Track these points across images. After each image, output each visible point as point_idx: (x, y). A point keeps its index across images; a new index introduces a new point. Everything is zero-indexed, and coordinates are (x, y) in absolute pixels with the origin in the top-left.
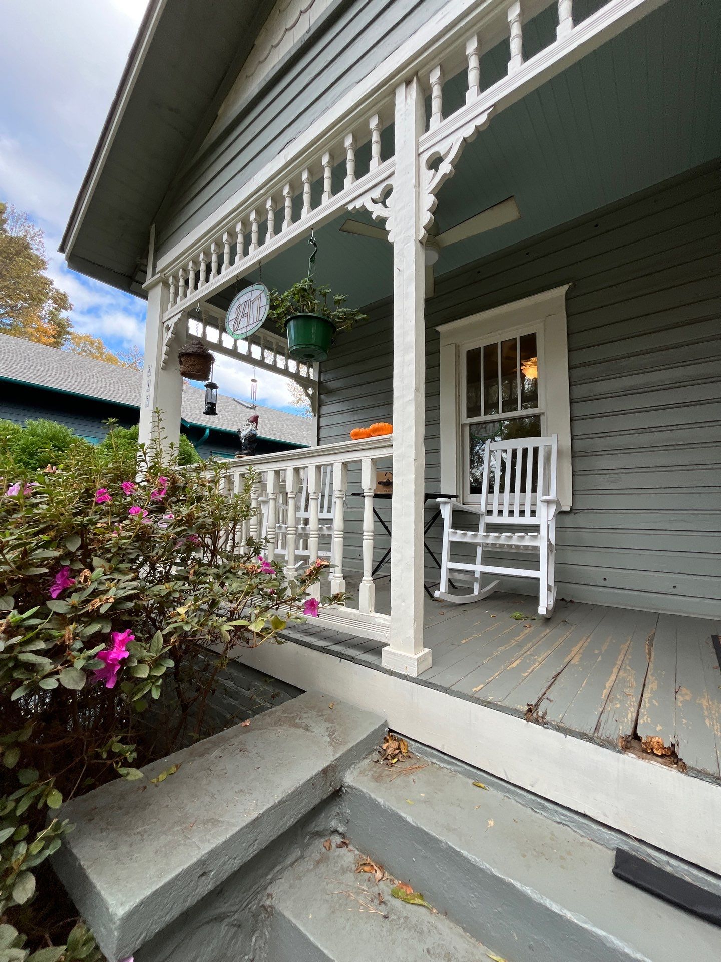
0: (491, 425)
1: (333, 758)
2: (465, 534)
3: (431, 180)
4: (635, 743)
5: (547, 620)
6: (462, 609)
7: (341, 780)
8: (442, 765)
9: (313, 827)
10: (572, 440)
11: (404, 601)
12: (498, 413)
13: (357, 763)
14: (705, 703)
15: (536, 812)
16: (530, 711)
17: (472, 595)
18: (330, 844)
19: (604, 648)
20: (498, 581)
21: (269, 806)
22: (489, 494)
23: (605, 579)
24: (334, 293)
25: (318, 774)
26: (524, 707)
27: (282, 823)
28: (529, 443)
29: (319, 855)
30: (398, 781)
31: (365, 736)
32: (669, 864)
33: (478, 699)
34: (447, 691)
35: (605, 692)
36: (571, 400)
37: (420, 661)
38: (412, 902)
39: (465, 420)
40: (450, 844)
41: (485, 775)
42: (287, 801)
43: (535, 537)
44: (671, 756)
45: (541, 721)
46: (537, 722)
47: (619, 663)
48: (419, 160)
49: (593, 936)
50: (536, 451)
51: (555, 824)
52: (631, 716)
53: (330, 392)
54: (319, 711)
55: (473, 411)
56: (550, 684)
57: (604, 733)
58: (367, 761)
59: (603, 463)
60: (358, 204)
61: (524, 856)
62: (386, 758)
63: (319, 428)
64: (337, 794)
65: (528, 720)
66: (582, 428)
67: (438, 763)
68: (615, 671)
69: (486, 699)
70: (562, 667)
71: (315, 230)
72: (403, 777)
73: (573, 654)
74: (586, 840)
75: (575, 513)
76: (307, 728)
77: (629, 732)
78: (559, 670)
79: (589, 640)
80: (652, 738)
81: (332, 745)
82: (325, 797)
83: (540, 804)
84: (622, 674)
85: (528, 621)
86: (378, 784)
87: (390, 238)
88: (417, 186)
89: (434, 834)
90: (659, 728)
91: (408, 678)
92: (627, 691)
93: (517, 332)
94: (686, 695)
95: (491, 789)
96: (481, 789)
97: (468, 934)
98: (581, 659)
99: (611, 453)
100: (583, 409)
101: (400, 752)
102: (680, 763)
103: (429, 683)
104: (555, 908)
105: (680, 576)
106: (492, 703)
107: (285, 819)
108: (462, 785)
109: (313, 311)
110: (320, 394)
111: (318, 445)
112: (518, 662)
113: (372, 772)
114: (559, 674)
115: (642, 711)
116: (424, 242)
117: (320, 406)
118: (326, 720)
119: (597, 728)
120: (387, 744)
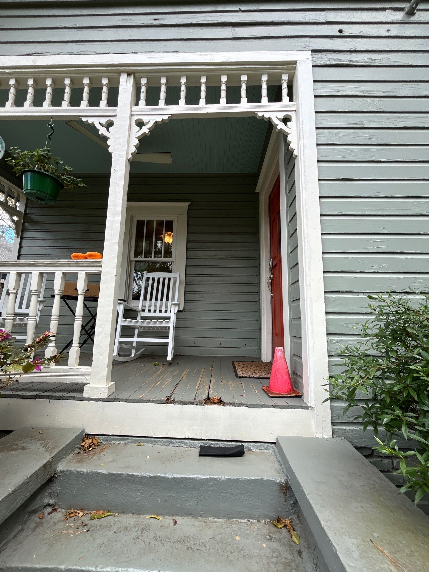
0: (143, 263)
1: (50, 457)
2: (131, 322)
3: (137, 132)
4: (208, 401)
5: (170, 363)
6: (125, 364)
7: (55, 470)
8: (119, 442)
9: (30, 508)
10: (186, 276)
11: (101, 355)
12: (151, 257)
13: (65, 457)
14: (230, 383)
15: (168, 446)
16: (168, 399)
17: (131, 357)
18: (43, 514)
19: (195, 371)
20: (145, 348)
21: (4, 496)
22: (144, 301)
23: (195, 343)
24: (64, 164)
25: (41, 468)
26: (165, 398)
27: (13, 505)
28: (166, 275)
29: (35, 524)
30: (94, 458)
31: (71, 440)
32: (217, 444)
33: (143, 400)
34: (126, 401)
35: (197, 386)
36: (186, 257)
37: (109, 389)
38: (103, 516)
39: (133, 258)
40: (128, 473)
41: (144, 439)
42: (18, 490)
43: (168, 322)
44: (220, 402)
45: (173, 402)
46: (171, 403)
47: (201, 376)
48: (131, 118)
49: (192, 479)
50: (169, 279)
51: (176, 447)
52: (207, 392)
53: (34, 223)
54: (31, 437)
55: (137, 253)
56: (174, 388)
57: (197, 400)
58: (72, 455)
59: (198, 288)
60: (90, 120)
61: (164, 464)
62: (85, 450)
63: (20, 247)
64: (51, 480)
65: (167, 403)
66: (192, 271)
67: (117, 442)
68: (200, 378)
69: (147, 399)
70: (179, 381)
71: (54, 119)
72: (97, 455)
73: (183, 375)
74: (189, 449)
75: (184, 312)
76: (23, 448)
77: (206, 397)
78: (178, 382)
79: (189, 369)
80: (214, 397)
81: (47, 451)
82: (44, 482)
83: (170, 441)
84: (202, 379)
85: (162, 365)
86: (81, 464)
87: (110, 150)
88: (129, 130)
89: (119, 473)
90: (216, 393)
91: (101, 399)
92: (205, 385)
93: (165, 218)
94: (224, 382)
95: (147, 444)
96: (142, 446)
97: (135, 515)
98: (186, 377)
99: (201, 284)
100: (192, 262)
101: (94, 444)
102: (223, 403)
103: (115, 399)
104: (178, 476)
105: (223, 339)
106: (150, 400)
107: (16, 503)
108: (133, 447)
109: (48, 171)
110: (24, 222)
111: (18, 258)
112: (159, 382)
113: (76, 459)
114: (178, 383)
115: (210, 389)
116: (130, 161)
117: (23, 231)
118: (39, 440)
119: (195, 399)
120: (84, 442)
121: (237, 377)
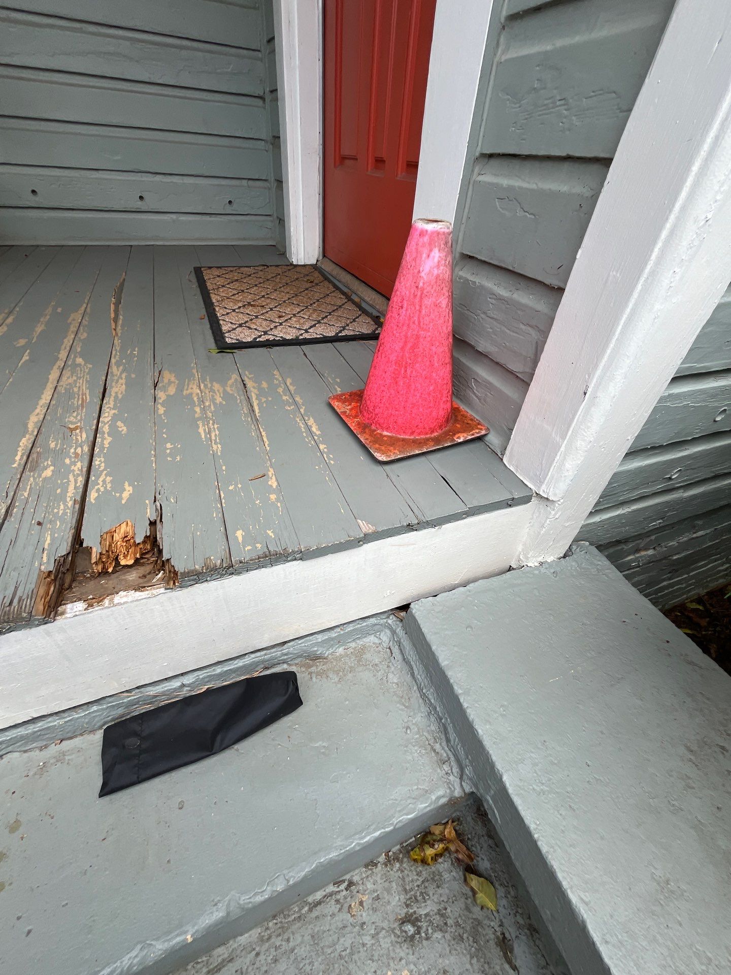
19: (38, 330)
23: (34, 192)
44: (150, 560)
47: (63, 355)
92: (72, 419)
94: (168, 386)
121: (224, 347)
